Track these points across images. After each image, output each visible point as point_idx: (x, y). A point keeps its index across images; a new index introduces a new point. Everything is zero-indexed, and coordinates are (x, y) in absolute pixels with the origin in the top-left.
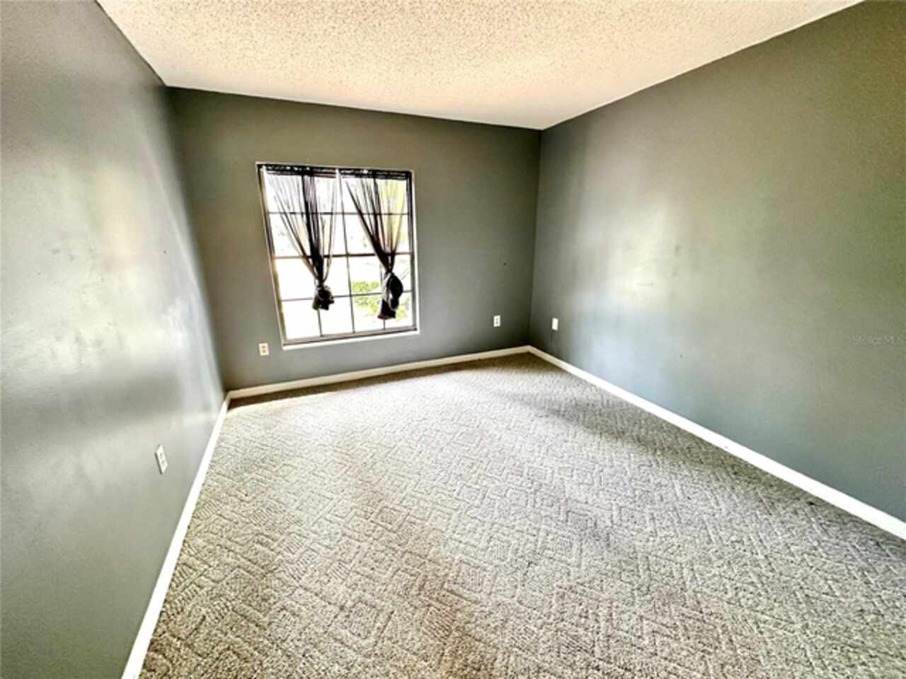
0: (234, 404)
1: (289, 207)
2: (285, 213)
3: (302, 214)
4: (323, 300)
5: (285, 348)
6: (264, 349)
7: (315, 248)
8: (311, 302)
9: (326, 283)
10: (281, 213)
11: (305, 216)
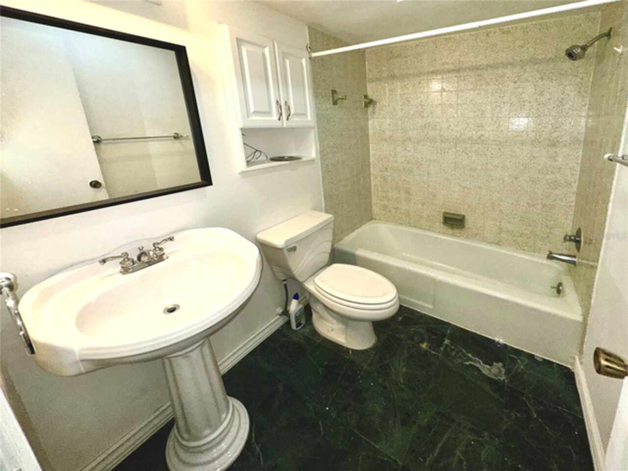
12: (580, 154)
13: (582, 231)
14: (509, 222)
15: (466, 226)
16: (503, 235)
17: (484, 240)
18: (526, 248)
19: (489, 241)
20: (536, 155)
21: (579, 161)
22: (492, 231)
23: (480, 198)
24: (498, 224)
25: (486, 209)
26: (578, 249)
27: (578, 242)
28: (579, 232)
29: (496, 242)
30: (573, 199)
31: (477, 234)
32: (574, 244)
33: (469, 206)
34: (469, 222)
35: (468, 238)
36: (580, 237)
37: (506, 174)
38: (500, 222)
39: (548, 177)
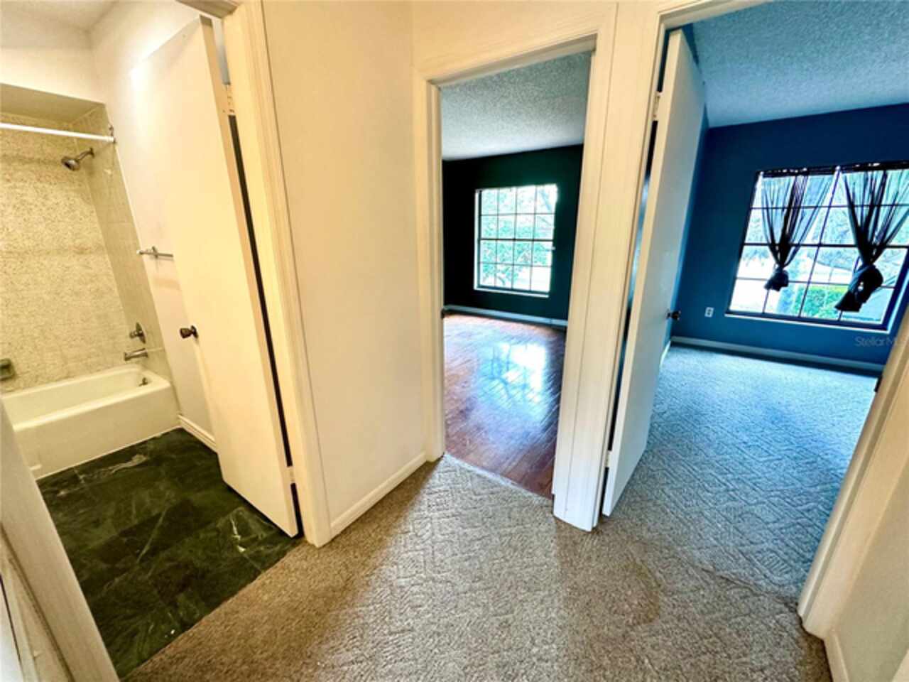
0: (674, 345)
1: (772, 203)
2: (767, 208)
3: (783, 209)
4: (779, 281)
5: (727, 315)
6: (709, 312)
7: (786, 238)
8: (765, 283)
9: (786, 269)
10: (763, 208)
11: (786, 210)
12: (107, 259)
13: (140, 324)
14: (71, 347)
15: (18, 372)
16: (71, 364)
17: (50, 380)
18: (99, 368)
19: (57, 378)
20: (67, 265)
21: (110, 266)
22: (54, 364)
23: (22, 329)
24: (58, 352)
25: (37, 341)
26: (144, 341)
27: (141, 335)
28: (139, 328)
29: (65, 375)
30: (119, 302)
31: (37, 376)
32: (138, 338)
33: (10, 344)
34: (20, 365)
35: (27, 386)
36: (140, 330)
37: (44, 291)
38: (61, 350)
39: (89, 286)
